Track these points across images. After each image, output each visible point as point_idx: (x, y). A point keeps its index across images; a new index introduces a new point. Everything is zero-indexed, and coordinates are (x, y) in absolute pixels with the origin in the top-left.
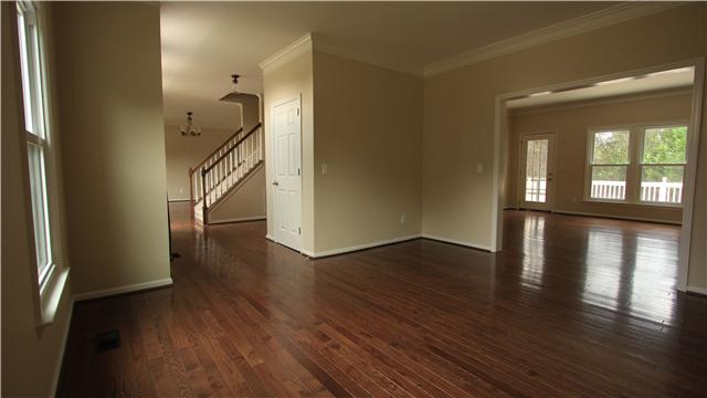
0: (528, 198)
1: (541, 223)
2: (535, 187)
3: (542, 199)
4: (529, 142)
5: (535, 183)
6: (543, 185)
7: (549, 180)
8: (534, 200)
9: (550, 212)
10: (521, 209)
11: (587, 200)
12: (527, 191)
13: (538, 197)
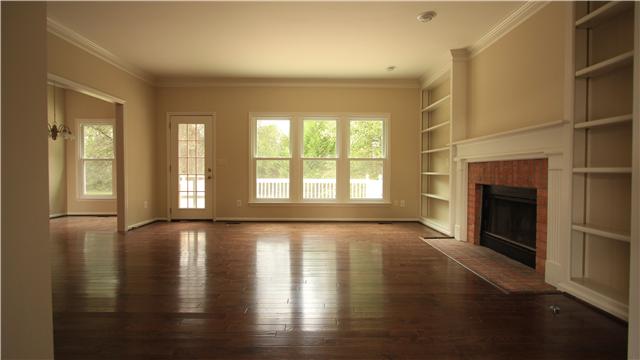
0: (183, 204)
1: (202, 238)
2: (191, 188)
3: (201, 204)
4: (180, 126)
5: (191, 183)
6: (201, 185)
7: (208, 178)
8: (192, 206)
9: (210, 221)
10: (174, 221)
11: (251, 201)
12: (181, 194)
13: (196, 202)
